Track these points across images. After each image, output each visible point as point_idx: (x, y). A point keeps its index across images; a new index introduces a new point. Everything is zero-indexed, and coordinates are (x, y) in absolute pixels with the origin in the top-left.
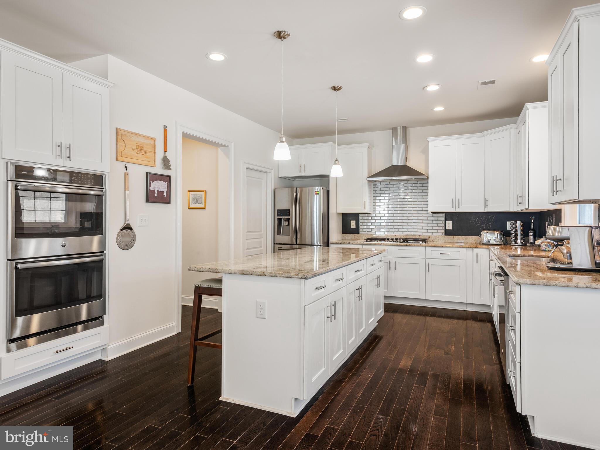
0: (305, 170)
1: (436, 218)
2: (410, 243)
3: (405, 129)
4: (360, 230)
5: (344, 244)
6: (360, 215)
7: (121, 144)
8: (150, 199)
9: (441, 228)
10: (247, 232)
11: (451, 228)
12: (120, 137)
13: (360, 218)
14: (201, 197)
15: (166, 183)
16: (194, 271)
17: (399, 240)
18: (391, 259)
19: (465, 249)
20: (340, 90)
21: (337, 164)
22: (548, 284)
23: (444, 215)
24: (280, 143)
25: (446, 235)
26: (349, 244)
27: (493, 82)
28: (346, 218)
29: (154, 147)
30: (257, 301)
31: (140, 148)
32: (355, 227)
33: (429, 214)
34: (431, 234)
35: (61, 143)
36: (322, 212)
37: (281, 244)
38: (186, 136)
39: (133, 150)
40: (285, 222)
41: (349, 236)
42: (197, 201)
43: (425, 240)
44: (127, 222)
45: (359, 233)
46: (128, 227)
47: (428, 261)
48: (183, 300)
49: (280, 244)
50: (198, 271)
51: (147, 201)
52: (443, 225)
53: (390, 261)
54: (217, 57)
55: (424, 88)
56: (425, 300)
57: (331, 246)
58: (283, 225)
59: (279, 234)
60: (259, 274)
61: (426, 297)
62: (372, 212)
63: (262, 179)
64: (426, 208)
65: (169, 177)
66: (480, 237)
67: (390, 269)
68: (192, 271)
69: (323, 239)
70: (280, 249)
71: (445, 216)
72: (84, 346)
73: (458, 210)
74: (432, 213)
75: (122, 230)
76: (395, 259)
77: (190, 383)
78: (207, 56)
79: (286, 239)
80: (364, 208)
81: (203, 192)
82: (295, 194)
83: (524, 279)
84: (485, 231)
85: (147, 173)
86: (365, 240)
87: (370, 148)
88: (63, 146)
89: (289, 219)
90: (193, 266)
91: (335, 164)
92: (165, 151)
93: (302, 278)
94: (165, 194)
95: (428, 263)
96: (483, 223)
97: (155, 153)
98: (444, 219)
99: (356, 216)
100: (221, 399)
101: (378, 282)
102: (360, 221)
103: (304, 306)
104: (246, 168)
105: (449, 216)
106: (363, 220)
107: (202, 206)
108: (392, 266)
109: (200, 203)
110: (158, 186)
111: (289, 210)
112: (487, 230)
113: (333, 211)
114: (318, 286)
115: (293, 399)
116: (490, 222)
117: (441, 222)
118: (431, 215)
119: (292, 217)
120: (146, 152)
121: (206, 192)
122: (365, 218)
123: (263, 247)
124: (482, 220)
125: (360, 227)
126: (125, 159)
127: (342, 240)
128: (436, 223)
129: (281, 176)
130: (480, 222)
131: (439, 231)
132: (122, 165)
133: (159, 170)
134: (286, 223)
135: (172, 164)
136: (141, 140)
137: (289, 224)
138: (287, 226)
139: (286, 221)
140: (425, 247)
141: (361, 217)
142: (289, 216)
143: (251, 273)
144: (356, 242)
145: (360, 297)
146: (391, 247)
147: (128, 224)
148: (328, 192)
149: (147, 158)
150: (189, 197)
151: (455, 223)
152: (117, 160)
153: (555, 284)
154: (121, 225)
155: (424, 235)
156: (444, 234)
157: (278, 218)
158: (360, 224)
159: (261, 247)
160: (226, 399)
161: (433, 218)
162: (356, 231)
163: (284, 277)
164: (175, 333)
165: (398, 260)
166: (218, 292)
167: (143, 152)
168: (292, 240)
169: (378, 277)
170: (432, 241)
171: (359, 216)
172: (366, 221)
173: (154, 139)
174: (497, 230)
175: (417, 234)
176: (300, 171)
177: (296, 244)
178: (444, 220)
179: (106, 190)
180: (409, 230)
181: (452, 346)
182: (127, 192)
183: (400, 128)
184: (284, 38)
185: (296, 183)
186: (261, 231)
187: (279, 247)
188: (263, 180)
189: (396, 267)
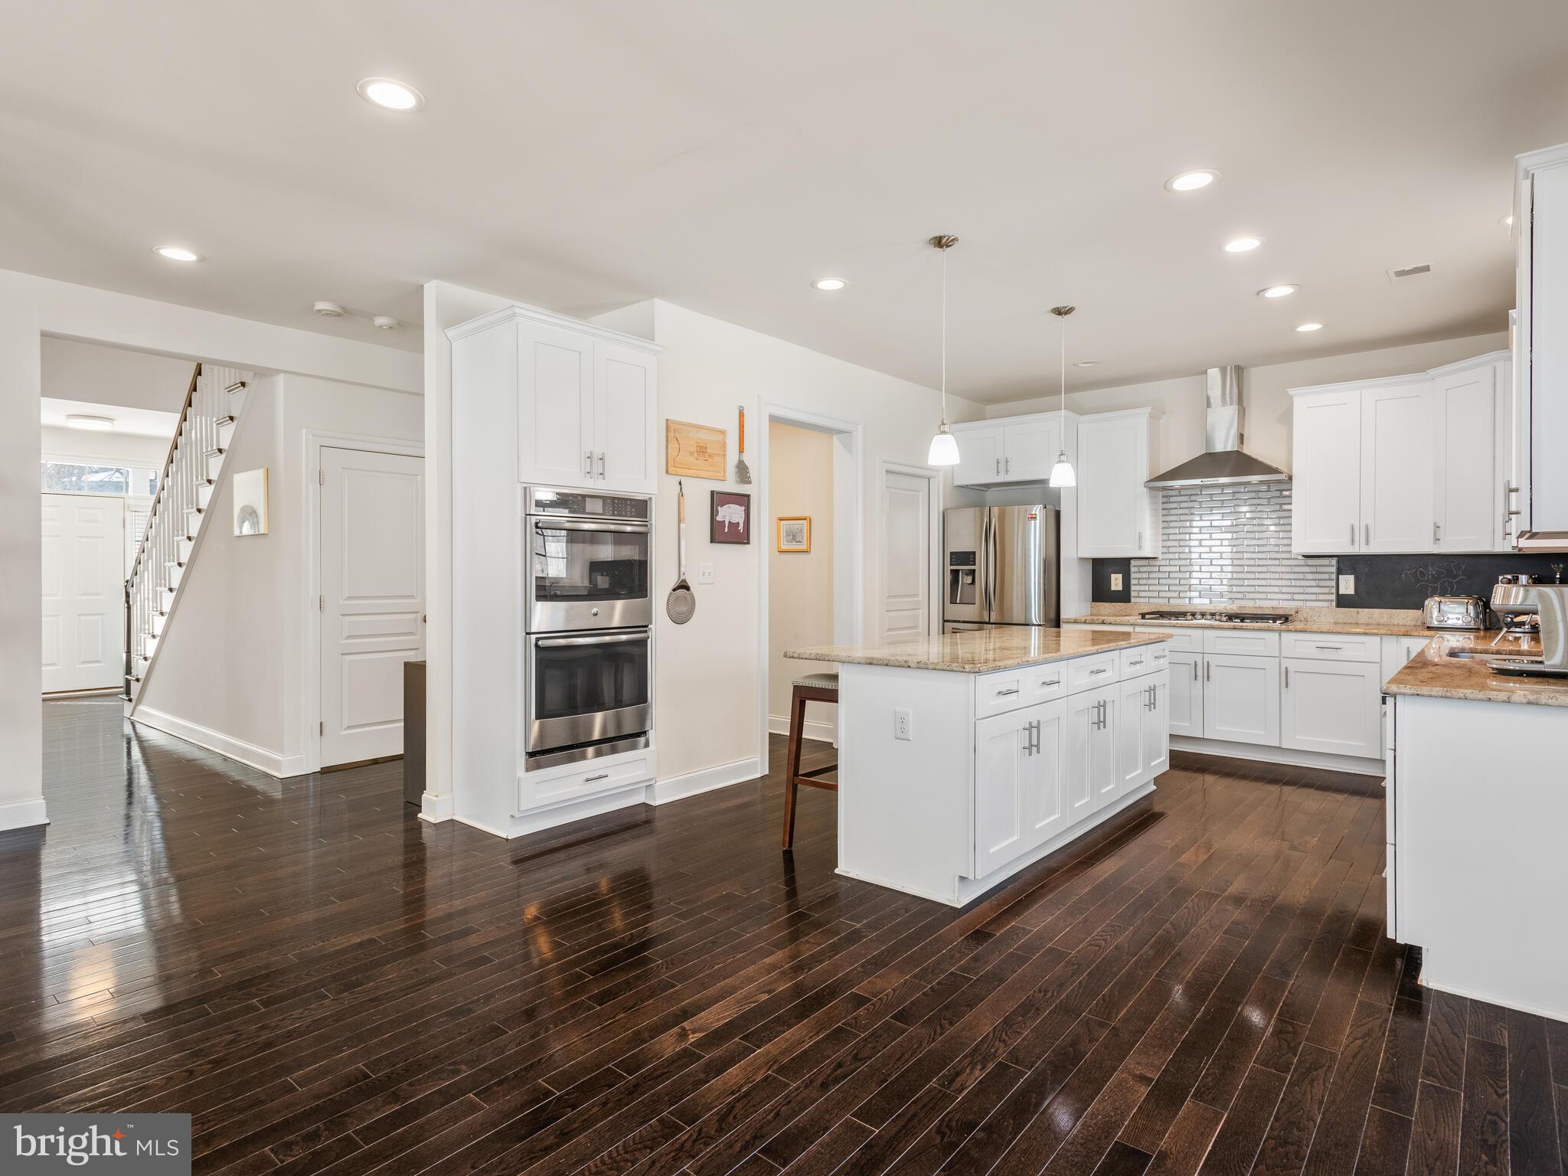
0: (1008, 469)
1: (1314, 569)
2: (1247, 624)
3: (1239, 370)
4: (1133, 594)
5: (1092, 623)
6: (1133, 562)
7: (673, 445)
8: (717, 538)
9: (1326, 590)
10: (889, 597)
11: (1351, 591)
12: (671, 435)
13: (1133, 569)
14: (801, 530)
15: (743, 508)
16: (793, 657)
17: (1218, 618)
18: (1199, 658)
19: (1377, 639)
20: (1070, 313)
21: (1063, 461)
22: (1449, 694)
23: (1334, 561)
24: (941, 436)
25: (1338, 606)
26: (1103, 623)
27: (1427, 269)
28: (1101, 568)
29: (724, 445)
30: (895, 711)
31: (702, 450)
32: (1120, 588)
33: (1297, 559)
34: (1300, 604)
35: (591, 453)
36: (1043, 555)
37: (959, 622)
38: (774, 420)
39: (691, 454)
40: (965, 577)
41: (1106, 607)
42: (794, 537)
43: (1286, 619)
44: (682, 577)
45: (1130, 602)
46: (683, 586)
47: (1285, 663)
48: (772, 723)
49: (955, 621)
50: (798, 658)
51: (712, 541)
52: (1334, 583)
53: (1195, 662)
54: (830, 284)
55: (1258, 293)
56: (1279, 749)
57: (1064, 627)
58: (962, 584)
59: (953, 601)
60: (898, 664)
61: (1280, 743)
62: (1160, 556)
63: (919, 491)
64: (1287, 545)
65: (748, 496)
66: (1423, 611)
67: (1196, 679)
68: (790, 657)
69: (1046, 613)
70: (955, 631)
71: (1338, 563)
72: (622, 777)
73: (1364, 550)
74: (1303, 556)
75: (674, 590)
76: (1207, 658)
77: (787, 845)
78: (813, 285)
79: (969, 612)
80: (1140, 547)
81: (806, 519)
82: (986, 520)
83: (1400, 686)
84: (1436, 598)
85: (712, 493)
86: (1140, 617)
87: (1155, 417)
88: (595, 457)
89: (974, 570)
90: (791, 650)
91: (1060, 461)
92: (741, 450)
93: (970, 672)
94: (741, 527)
95: (1286, 668)
96: (1435, 579)
97: (725, 455)
98: (1334, 569)
99: (1123, 565)
100: (837, 871)
101: (1150, 700)
102: (1133, 576)
103: (974, 720)
104: (887, 472)
105: (1346, 563)
106: (1140, 572)
107: (804, 547)
108: (1202, 672)
109: (800, 542)
110: (730, 513)
111: (974, 553)
112: (1442, 595)
113: (1069, 553)
114: (1004, 690)
115: (957, 878)
116: (1456, 576)
117: (1326, 576)
118: (1302, 563)
119: (980, 566)
120: (710, 456)
121: (810, 520)
122: (1144, 569)
123: (920, 628)
124: (1432, 571)
125: (1133, 588)
126: (680, 471)
127: (1092, 615)
128: (1315, 580)
129: (958, 483)
130: (1428, 578)
131: (1321, 597)
132: (675, 480)
133: (731, 486)
134: (969, 580)
135: (753, 473)
136: (703, 436)
137: (973, 582)
138: (971, 586)
139: (967, 575)
140: (1280, 631)
141: (1135, 566)
142: (974, 565)
143: (885, 662)
144: (1119, 619)
145: (1101, 723)
146: (1200, 631)
147: (684, 581)
148: (1058, 514)
149: (712, 465)
150: (778, 531)
151: (1363, 580)
152: (667, 472)
153: (1462, 695)
154: (673, 582)
155: (1284, 605)
156: (1334, 604)
157: (951, 570)
158: (1133, 582)
159: (916, 627)
160: (845, 872)
161: (1307, 569)
162: (1124, 596)
163: (939, 670)
164: (758, 775)
165: (1214, 661)
166: (830, 696)
167: (706, 456)
168: (981, 615)
169: (1152, 690)
170: (1303, 619)
171: (1130, 564)
172: (1145, 575)
173: (723, 432)
174: (1469, 595)
175: (1266, 605)
176: (998, 472)
177: (989, 623)
178: (1333, 573)
179: (651, 524)
180: (1249, 596)
181: (1313, 837)
182: (682, 525)
183: (1231, 368)
184: (948, 246)
185: (991, 495)
186: (916, 595)
187: (953, 629)
188: (921, 493)
189: (1210, 674)
